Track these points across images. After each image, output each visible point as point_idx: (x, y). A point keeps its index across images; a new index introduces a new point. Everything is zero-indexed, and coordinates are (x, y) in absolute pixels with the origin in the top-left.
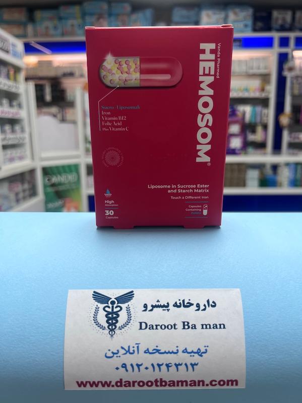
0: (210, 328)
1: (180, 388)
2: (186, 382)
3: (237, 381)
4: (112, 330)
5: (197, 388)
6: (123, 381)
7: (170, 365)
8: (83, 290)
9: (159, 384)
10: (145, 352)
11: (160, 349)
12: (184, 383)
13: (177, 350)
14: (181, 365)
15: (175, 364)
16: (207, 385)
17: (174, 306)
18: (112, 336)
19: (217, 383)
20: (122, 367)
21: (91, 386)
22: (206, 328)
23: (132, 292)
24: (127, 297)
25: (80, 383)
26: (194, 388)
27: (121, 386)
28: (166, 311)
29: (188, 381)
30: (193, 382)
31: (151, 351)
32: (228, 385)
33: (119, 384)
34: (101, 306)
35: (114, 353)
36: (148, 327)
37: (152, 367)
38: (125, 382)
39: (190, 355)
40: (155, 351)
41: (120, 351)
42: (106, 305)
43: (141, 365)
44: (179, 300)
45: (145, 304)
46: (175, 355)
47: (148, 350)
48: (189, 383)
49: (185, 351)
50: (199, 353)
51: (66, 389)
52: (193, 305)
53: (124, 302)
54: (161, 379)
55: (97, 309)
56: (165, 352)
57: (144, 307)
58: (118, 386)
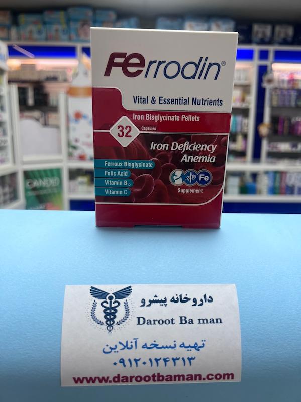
0: (207, 322)
1: (177, 382)
2: (183, 376)
3: (232, 375)
4: (110, 325)
5: (194, 382)
6: (121, 376)
7: (168, 360)
8: (81, 286)
9: (156, 379)
10: (143, 347)
11: (158, 344)
12: (182, 378)
13: (175, 345)
14: (178, 359)
15: (173, 359)
16: (204, 379)
17: (171, 301)
18: (110, 331)
19: (213, 377)
20: (120, 362)
21: (88, 382)
22: (203, 323)
23: (130, 287)
24: (125, 293)
25: (77, 379)
26: (191, 382)
27: (118, 381)
28: (164, 306)
29: (186, 375)
30: (190, 376)
31: (148, 346)
32: (224, 379)
33: (116, 380)
34: (99, 301)
35: (111, 349)
36: (146, 322)
37: (150, 362)
38: (123, 377)
39: (187, 349)
40: (152, 346)
41: (118, 346)
42: (104, 300)
43: (139, 360)
44: (177, 295)
45: (143, 300)
46: (173, 349)
47: (146, 344)
48: (186, 377)
49: (183, 346)
50: (196, 347)
51: (62, 386)
52: (189, 300)
53: (121, 298)
54: (159, 374)
55: (95, 305)
56: (163, 347)
57: (142, 302)
58: (115, 382)
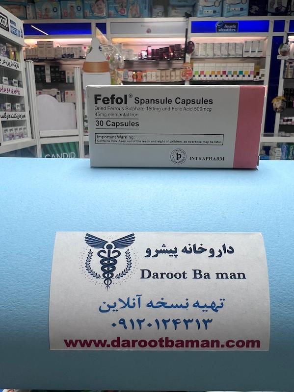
1: (190, 349)
2: (197, 342)
3: (258, 342)
4: (108, 279)
5: (210, 349)
7: (178, 321)
8: (74, 232)
9: (164, 344)
10: (148, 305)
11: (166, 302)
12: (195, 344)
13: (187, 304)
14: (191, 321)
16: (223, 346)
17: (183, 251)
18: (108, 286)
20: (120, 323)
23: (133, 235)
24: (127, 241)
26: (206, 349)
27: (118, 346)
28: (174, 257)
29: (200, 341)
30: (205, 342)
31: (155, 304)
33: (116, 344)
35: (109, 307)
36: (152, 275)
37: (156, 323)
38: (123, 341)
39: (202, 309)
41: (117, 304)
42: (102, 249)
43: (143, 321)
45: (148, 249)
47: (151, 302)
50: (214, 307)
51: (52, 349)
52: (206, 250)
53: (122, 247)
55: (90, 254)
56: (172, 306)
57: (147, 252)
58: (114, 346)
